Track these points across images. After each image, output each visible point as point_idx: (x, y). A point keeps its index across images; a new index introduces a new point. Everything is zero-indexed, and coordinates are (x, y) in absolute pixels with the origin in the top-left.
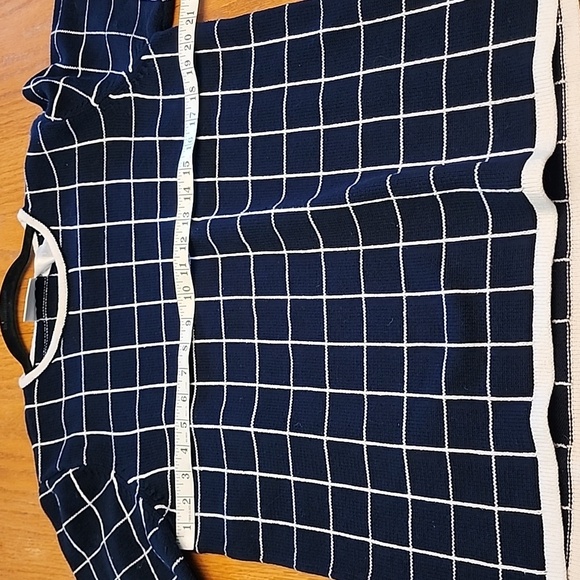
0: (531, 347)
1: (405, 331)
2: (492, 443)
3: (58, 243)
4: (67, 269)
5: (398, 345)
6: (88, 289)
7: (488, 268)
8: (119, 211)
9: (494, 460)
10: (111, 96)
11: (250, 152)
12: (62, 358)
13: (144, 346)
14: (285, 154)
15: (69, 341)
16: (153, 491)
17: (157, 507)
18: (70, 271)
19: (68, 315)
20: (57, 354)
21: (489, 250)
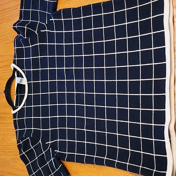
0: (165, 111)
1: (129, 105)
2: (153, 137)
3: (25, 74)
4: (28, 82)
5: (126, 108)
6: (34, 88)
7: (153, 88)
8: (44, 65)
9: (154, 141)
10: (41, 31)
12: (25, 107)
13: (51, 105)
15: (28, 102)
16: (54, 146)
17: (55, 151)
19: (28, 95)
20: (24, 105)
21: (153, 83)
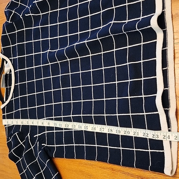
0: (156, 78)
1: (116, 78)
2: (144, 110)
3: (12, 63)
4: (14, 71)
5: (114, 83)
6: (21, 76)
7: (142, 54)
9: (145, 116)
11: (68, 27)
12: (13, 99)
13: (38, 93)
14: (79, 26)
15: (15, 94)
16: (42, 139)
17: (42, 145)
18: (15, 71)
19: (15, 85)
20: (12, 98)
21: (142, 48)
